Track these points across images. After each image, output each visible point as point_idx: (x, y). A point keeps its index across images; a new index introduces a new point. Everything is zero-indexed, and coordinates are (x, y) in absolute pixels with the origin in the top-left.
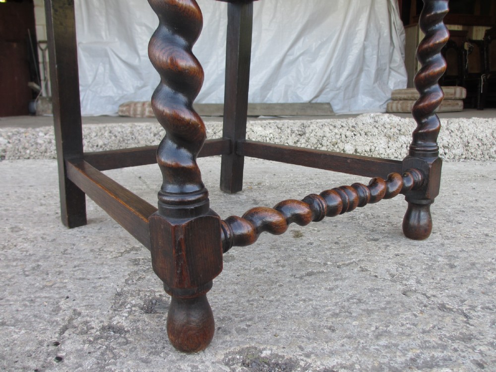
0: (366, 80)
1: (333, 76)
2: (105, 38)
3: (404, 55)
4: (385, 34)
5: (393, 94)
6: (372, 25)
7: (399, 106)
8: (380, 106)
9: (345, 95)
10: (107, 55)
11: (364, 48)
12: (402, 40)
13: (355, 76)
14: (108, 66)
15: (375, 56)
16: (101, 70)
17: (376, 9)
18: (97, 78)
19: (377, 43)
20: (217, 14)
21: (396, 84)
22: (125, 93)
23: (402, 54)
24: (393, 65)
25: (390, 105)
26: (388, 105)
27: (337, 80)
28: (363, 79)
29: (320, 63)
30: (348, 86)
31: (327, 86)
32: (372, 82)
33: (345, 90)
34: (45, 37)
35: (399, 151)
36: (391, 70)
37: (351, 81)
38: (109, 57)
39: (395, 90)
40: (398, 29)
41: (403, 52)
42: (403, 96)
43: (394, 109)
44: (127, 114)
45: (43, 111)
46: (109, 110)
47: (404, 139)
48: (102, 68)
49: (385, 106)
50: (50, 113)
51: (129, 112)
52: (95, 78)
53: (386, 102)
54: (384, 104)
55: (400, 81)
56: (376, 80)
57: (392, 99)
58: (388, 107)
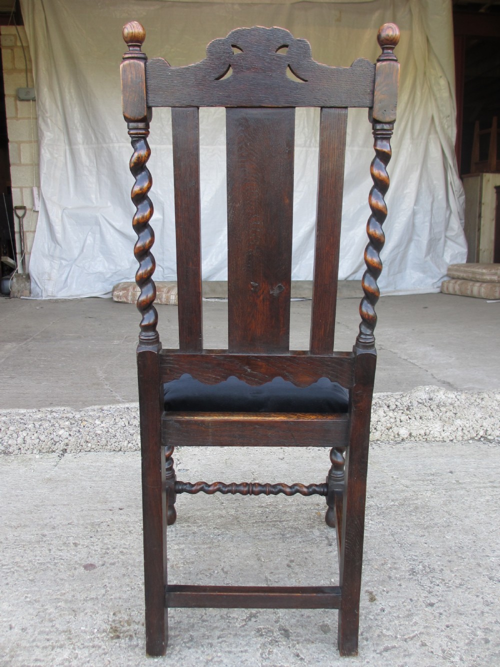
0: (415, 252)
2: (94, 201)
3: (463, 221)
4: (440, 197)
5: (449, 270)
6: (423, 185)
7: (457, 287)
8: (433, 284)
9: (389, 270)
10: (98, 223)
11: (414, 213)
12: (461, 203)
13: (403, 248)
14: (98, 236)
15: (428, 224)
16: (90, 240)
17: (429, 166)
18: (85, 251)
19: (430, 208)
21: (453, 257)
22: (119, 268)
23: (461, 219)
24: (449, 234)
25: (445, 285)
26: (443, 284)
28: (412, 251)
30: (393, 260)
32: (424, 255)
33: (390, 264)
34: (22, 202)
35: (454, 434)
36: (447, 239)
37: (397, 254)
38: (100, 225)
39: (452, 265)
40: (456, 191)
41: (463, 217)
42: (462, 275)
43: (451, 290)
44: (124, 300)
45: (19, 291)
46: (98, 290)
47: (460, 422)
48: (91, 239)
49: (440, 284)
50: (28, 294)
51: (126, 298)
52: (82, 250)
53: (440, 279)
54: (438, 281)
55: (458, 253)
56: (428, 252)
57: (447, 275)
58: (444, 286)
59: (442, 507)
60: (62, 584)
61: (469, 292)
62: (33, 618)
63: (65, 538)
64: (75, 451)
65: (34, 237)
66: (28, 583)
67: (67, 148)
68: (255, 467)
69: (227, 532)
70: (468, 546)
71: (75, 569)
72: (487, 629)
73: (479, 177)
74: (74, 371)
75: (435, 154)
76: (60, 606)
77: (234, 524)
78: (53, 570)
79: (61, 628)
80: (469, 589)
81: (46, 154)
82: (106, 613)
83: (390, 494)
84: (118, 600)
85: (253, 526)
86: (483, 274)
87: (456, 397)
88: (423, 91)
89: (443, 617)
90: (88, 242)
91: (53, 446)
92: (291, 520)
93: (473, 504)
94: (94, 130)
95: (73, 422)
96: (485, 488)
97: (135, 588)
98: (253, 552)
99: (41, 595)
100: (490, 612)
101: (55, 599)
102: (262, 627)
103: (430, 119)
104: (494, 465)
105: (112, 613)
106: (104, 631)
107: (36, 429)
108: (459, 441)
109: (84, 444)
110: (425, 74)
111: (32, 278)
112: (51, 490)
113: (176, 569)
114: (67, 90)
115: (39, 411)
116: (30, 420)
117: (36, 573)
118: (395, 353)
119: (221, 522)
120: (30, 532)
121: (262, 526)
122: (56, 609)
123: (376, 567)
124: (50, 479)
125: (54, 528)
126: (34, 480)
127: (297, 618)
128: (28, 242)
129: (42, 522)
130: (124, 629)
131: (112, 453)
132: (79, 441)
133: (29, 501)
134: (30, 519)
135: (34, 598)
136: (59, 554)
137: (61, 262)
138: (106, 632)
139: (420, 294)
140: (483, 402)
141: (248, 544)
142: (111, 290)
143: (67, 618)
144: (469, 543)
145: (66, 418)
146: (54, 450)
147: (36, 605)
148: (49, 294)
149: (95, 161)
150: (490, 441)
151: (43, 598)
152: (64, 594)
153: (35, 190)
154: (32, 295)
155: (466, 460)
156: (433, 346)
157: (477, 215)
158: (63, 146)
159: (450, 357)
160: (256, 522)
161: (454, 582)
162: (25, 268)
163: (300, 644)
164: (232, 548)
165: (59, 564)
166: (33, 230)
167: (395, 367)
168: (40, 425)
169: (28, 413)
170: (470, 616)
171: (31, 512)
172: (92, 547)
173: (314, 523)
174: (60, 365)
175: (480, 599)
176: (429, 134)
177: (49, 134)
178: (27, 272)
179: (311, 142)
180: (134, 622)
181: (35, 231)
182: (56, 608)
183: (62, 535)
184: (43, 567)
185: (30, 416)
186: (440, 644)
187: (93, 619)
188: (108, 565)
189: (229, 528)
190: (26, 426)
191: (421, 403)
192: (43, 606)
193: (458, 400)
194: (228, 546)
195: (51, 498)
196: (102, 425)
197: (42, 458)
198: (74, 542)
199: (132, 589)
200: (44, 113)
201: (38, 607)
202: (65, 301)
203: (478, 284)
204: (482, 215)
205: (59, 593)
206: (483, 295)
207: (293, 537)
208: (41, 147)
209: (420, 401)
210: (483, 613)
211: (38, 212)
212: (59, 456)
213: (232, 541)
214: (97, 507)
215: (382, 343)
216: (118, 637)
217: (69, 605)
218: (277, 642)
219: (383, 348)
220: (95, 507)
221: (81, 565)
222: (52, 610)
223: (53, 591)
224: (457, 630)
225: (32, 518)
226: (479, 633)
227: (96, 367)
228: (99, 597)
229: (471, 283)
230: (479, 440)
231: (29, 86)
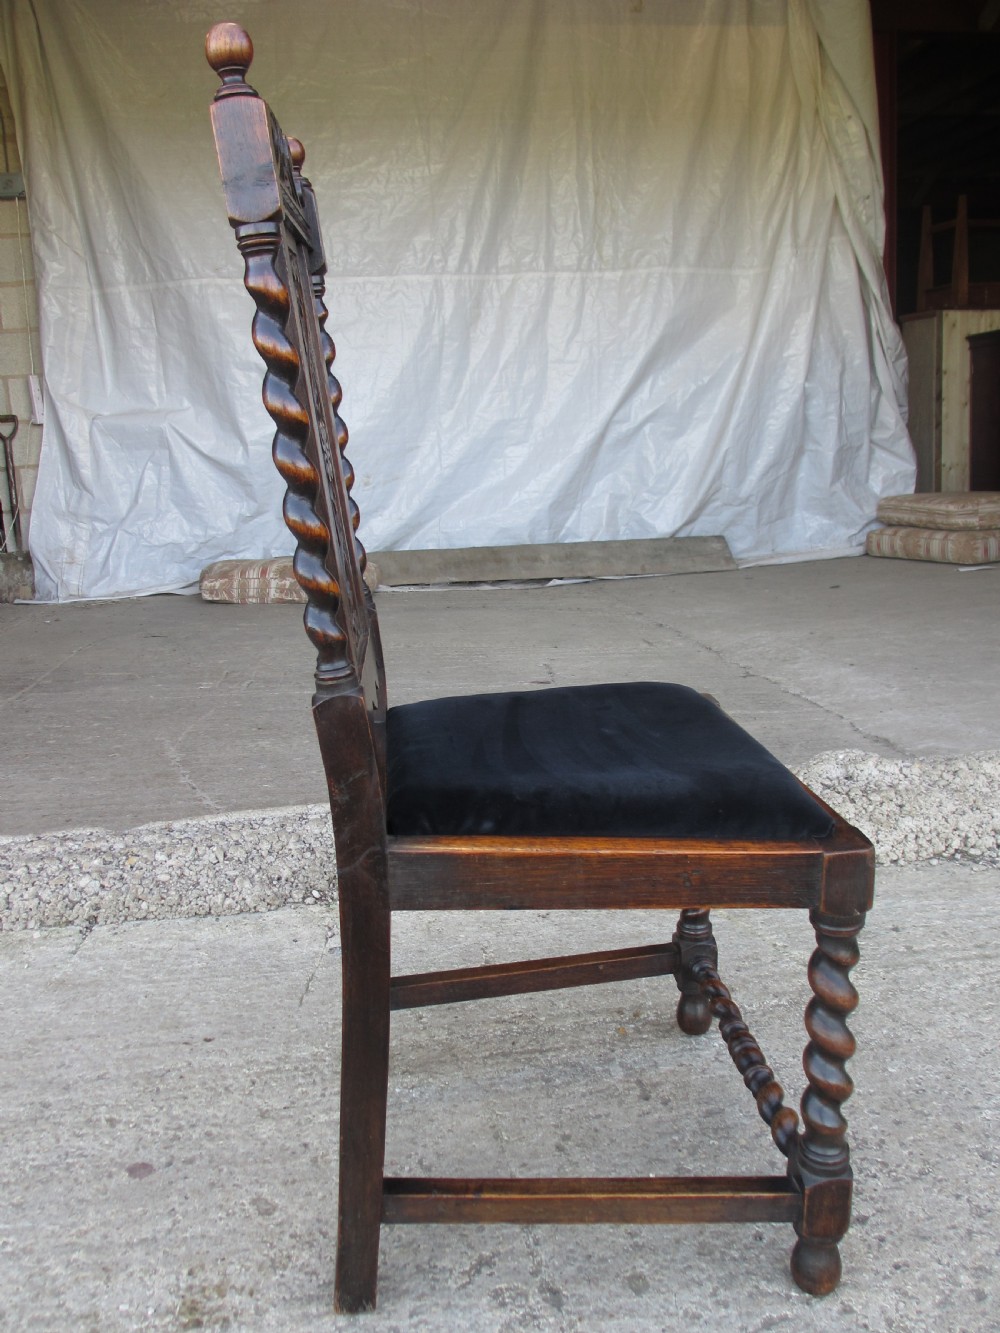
0: (810, 477)
1: (730, 472)
2: (156, 400)
3: (906, 409)
4: (857, 362)
5: (880, 508)
6: (822, 339)
7: (898, 543)
8: (850, 538)
9: (760, 513)
10: (165, 444)
11: (806, 397)
12: (900, 373)
13: (785, 467)
14: (166, 469)
15: (834, 418)
16: (150, 479)
17: (832, 300)
18: (140, 501)
19: (837, 384)
20: (435, 331)
21: (889, 482)
22: (212, 533)
23: (900, 406)
24: (878, 436)
25: (874, 538)
26: (869, 537)
27: (741, 478)
28: (804, 472)
29: (696, 439)
30: (768, 494)
31: (717, 496)
32: (829, 481)
33: (761, 502)
34: (9, 406)
35: (900, 848)
36: (874, 447)
37: (775, 481)
38: (169, 448)
39: (886, 499)
40: (888, 348)
41: (904, 401)
42: (906, 517)
43: (886, 549)
44: (225, 596)
45: (10, 589)
46: (172, 578)
47: (910, 824)
48: (153, 476)
49: (863, 539)
50: (30, 595)
51: (229, 593)
52: (136, 501)
53: (864, 528)
54: (859, 532)
55: (897, 474)
56: (837, 476)
57: (878, 520)
58: (871, 542)
59: (881, 1006)
60: (81, 1211)
61: (922, 552)
62: (18, 1289)
63: (91, 1109)
64: (115, 920)
65: (36, 477)
66: (9, 1212)
67: (95, 292)
68: (488, 935)
69: (431, 1080)
70: (935, 1087)
71: (110, 1176)
72: (981, 1268)
73: (935, 320)
74: (118, 750)
75: (844, 274)
76: (75, 1260)
77: (445, 1062)
78: (64, 1181)
79: (76, 1309)
80: (940, 1181)
81: (51, 309)
82: (172, 1273)
83: (770, 982)
84: (199, 1241)
85: (485, 1064)
86: (948, 514)
87: (901, 770)
88: (815, 148)
89: (887, 1247)
90: (147, 482)
91: (69, 912)
92: (563, 1047)
93: (943, 996)
94: (147, 253)
95: (109, 859)
96: (966, 959)
97: (234, 1213)
98: (484, 1121)
99: (36, 1237)
100: (985, 1230)
101: (67, 1245)
102: (503, 1286)
103: (831, 204)
104: (983, 909)
105: (185, 1272)
106: (169, 1311)
107: (31, 878)
108: (910, 862)
109: (132, 904)
110: (817, 112)
111: (35, 562)
112: (64, 1005)
113: (323, 1166)
114: (88, 175)
115: (39, 838)
116: (18, 858)
117: (27, 1188)
118: (775, 683)
119: (418, 1059)
120: (16, 1098)
121: (504, 1063)
122: (67, 1267)
123: (743, 1142)
124: (62, 982)
125: (67, 1088)
126: (28, 985)
127: (577, 1264)
128: (25, 488)
129: (41, 1077)
130: (211, 1304)
131: (192, 920)
132: (122, 898)
133: (18, 1032)
134: (18, 1070)
135: (21, 1246)
136: (77, 1144)
137: (93, 525)
138: (173, 1313)
139: (823, 560)
140: (958, 780)
141: (476, 1104)
142: (198, 579)
143: (91, 1285)
144: (937, 1080)
145: (95, 850)
146: (70, 919)
147: (26, 1261)
148: (73, 593)
149: (153, 317)
150: (974, 859)
151: (41, 1244)
152: (86, 1232)
153: (34, 381)
154: (37, 595)
155: (926, 902)
156: (852, 665)
157: (934, 396)
158: (87, 290)
159: (888, 686)
160: (491, 1054)
161: (907, 1167)
162: (21, 541)
163: (586, 1322)
164: (439, 1116)
165: (77, 1166)
166: (32, 463)
167: (776, 712)
168: (41, 869)
169: (16, 844)
170: (944, 1242)
171: (20, 1056)
172: (146, 1127)
173: (613, 1051)
174: (90, 738)
175: (963, 1203)
176: (830, 234)
177: (55, 265)
178: (24, 549)
179: (590, 259)
180: (233, 1287)
181: (37, 466)
182: (68, 1264)
183: (83, 1103)
184: (43, 1175)
185: (20, 850)
186: (882, 1307)
187: (145, 1286)
188: (180, 1165)
189: (435, 1070)
190: (11, 872)
191: (828, 787)
192: (39, 1261)
193: (906, 777)
194: (433, 1110)
195: (63, 1022)
196: (170, 862)
197: (45, 938)
198: (107, 1116)
199: (228, 1215)
200: (44, 224)
201: (31, 1265)
202: (103, 605)
203: (939, 536)
204: (944, 395)
205: (74, 1231)
206: (951, 557)
207: (568, 1084)
208: (41, 293)
209: (827, 782)
210: (970, 1233)
211: (41, 425)
212: (81, 932)
213: (440, 1100)
214: (158, 1038)
215: (749, 664)
216: (198, 1324)
217: (94, 1257)
218: (535, 1318)
219: (751, 673)
220: (154, 1039)
221: (121, 1166)
222: (59, 1270)
223: (61, 1227)
224: (917, 1275)
225: (21, 1068)
226: (964, 1278)
227: (163, 739)
228: (159, 1236)
229: (926, 534)
230: (952, 858)
231: (12, 170)
